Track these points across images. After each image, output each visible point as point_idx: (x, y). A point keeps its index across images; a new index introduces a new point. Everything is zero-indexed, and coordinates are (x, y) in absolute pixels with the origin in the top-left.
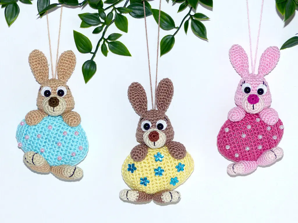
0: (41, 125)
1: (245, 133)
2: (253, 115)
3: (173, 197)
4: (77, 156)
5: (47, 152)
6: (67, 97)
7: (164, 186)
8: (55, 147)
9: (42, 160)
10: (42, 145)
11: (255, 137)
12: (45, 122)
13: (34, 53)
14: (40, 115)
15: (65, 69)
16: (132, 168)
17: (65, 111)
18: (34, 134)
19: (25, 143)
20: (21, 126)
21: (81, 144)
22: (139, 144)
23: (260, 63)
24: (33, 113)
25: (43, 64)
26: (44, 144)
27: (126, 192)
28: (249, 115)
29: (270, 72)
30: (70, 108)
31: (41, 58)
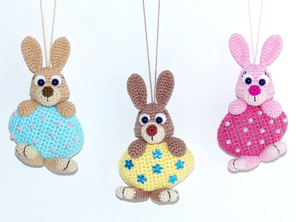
0: (34, 115)
1: (247, 127)
2: (255, 107)
3: (171, 197)
5: (40, 144)
6: (62, 87)
7: (162, 184)
8: (48, 139)
9: (35, 152)
10: (35, 137)
11: (257, 131)
12: (38, 113)
13: (27, 40)
14: (33, 105)
15: (59, 56)
16: (129, 165)
17: (59, 101)
18: (27, 125)
19: (17, 134)
20: (13, 117)
21: (76, 135)
22: (137, 139)
23: (262, 52)
24: (25, 103)
25: (36, 51)
26: (37, 136)
27: (123, 190)
28: (250, 108)
29: (272, 62)
30: (64, 98)
31: (35, 45)
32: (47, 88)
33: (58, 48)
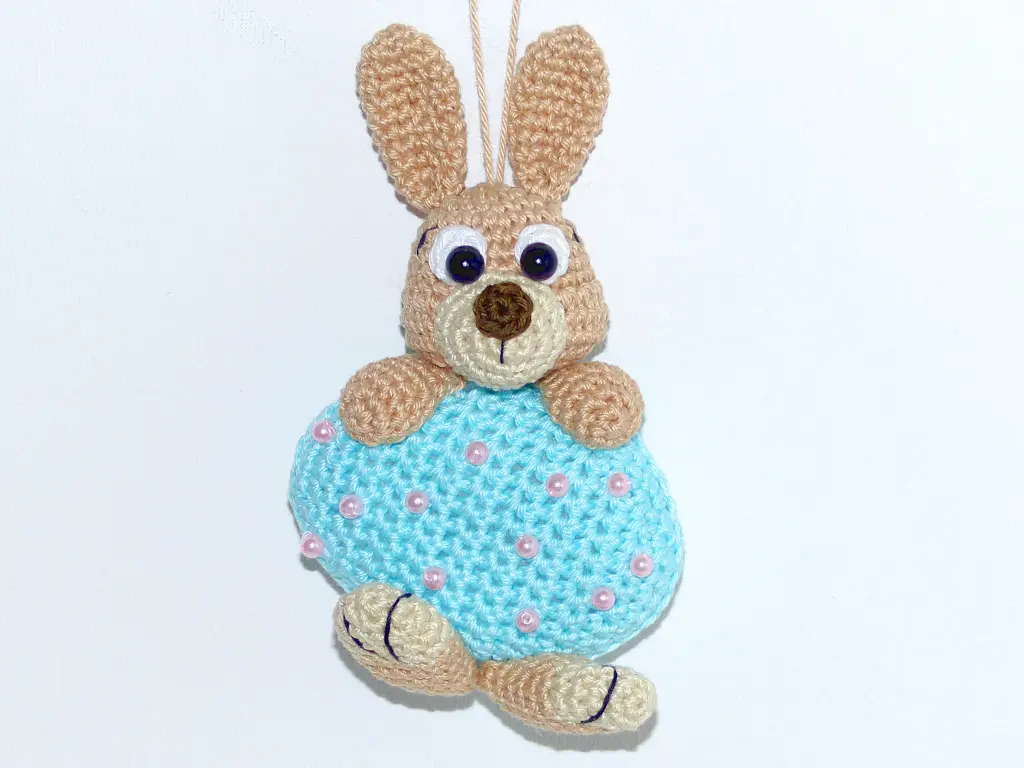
0: (429, 439)
4: (621, 609)
5: (461, 585)
6: (570, 284)
8: (503, 561)
9: (440, 630)
10: (433, 551)
12: (447, 426)
13: (390, 42)
14: (422, 385)
17: (559, 360)
18: (388, 490)
19: (337, 535)
20: (318, 447)
21: (644, 541)
24: (382, 373)
25: (436, 101)
26: (444, 545)
30: (585, 344)
31: (427, 69)
32: (498, 294)
33: (546, 82)
